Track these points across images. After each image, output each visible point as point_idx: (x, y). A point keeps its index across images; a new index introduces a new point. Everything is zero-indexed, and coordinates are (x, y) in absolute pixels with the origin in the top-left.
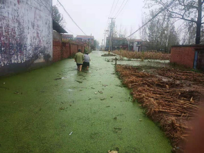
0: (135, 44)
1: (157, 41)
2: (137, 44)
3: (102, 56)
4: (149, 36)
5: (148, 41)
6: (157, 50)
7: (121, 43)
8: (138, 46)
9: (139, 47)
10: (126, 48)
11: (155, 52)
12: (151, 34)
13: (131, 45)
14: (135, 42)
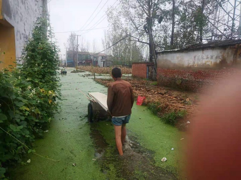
0: (100, 59)
1: (122, 56)
2: (101, 58)
3: (72, 72)
4: (114, 51)
5: (113, 56)
6: (122, 65)
7: (84, 57)
8: (102, 61)
9: (104, 62)
10: (90, 63)
11: (121, 67)
12: (115, 48)
13: (94, 60)
14: (99, 57)
